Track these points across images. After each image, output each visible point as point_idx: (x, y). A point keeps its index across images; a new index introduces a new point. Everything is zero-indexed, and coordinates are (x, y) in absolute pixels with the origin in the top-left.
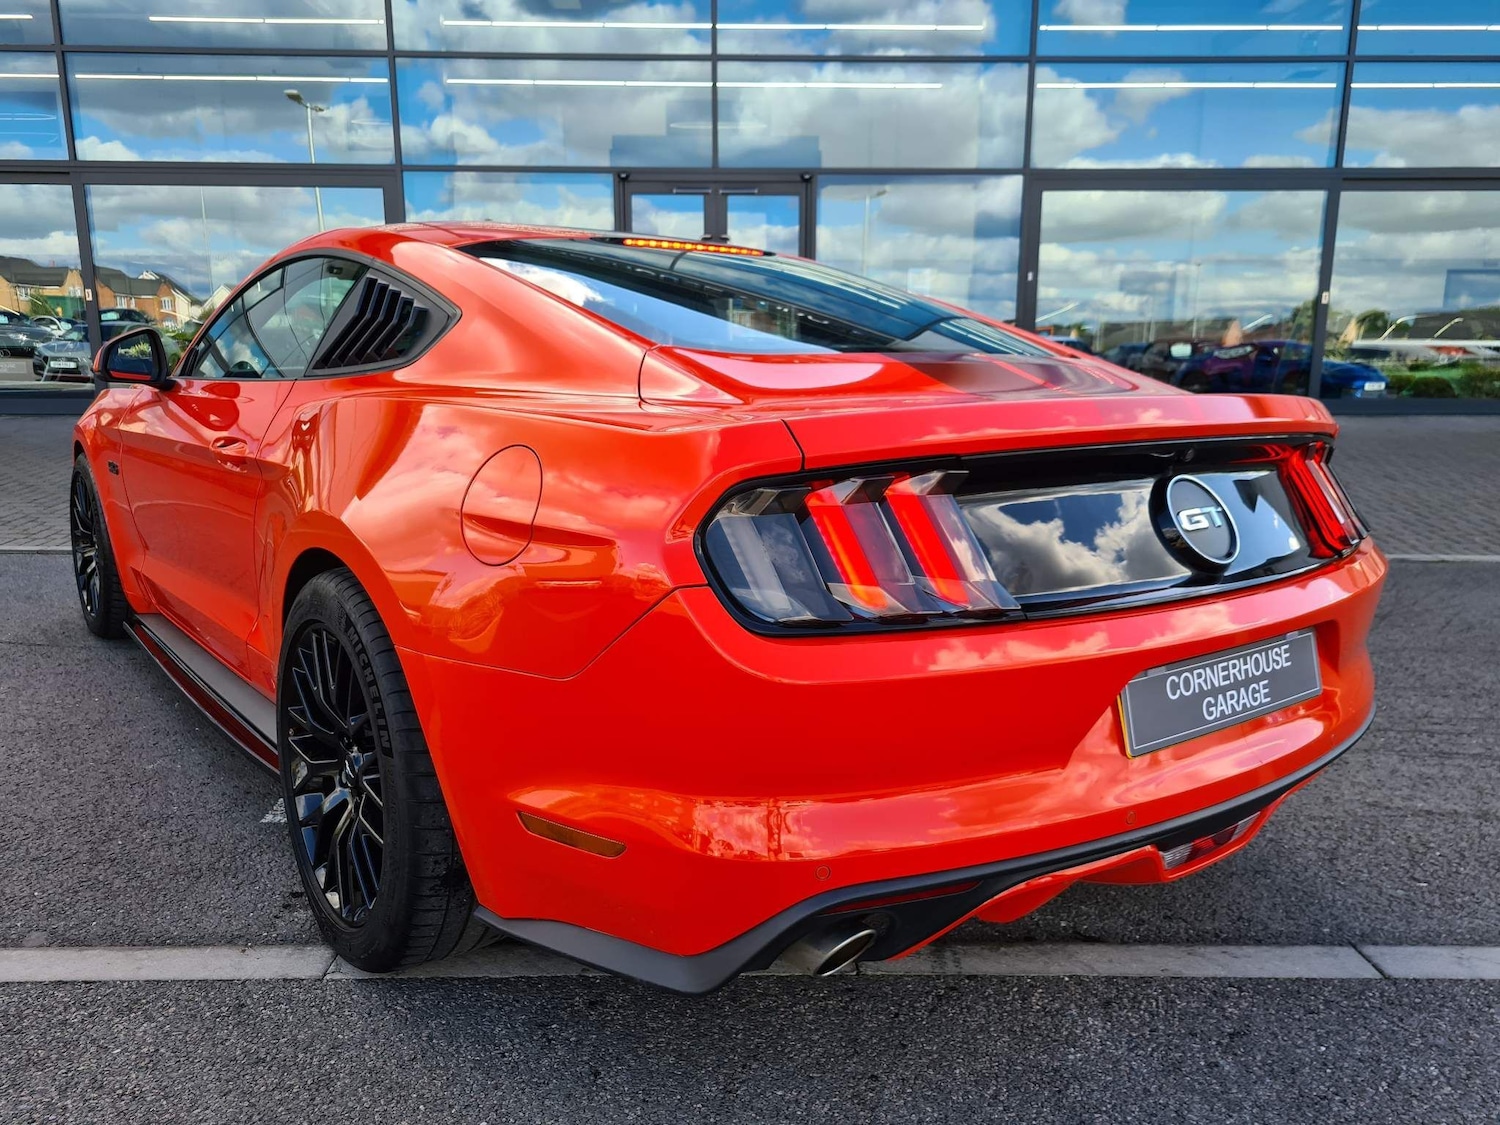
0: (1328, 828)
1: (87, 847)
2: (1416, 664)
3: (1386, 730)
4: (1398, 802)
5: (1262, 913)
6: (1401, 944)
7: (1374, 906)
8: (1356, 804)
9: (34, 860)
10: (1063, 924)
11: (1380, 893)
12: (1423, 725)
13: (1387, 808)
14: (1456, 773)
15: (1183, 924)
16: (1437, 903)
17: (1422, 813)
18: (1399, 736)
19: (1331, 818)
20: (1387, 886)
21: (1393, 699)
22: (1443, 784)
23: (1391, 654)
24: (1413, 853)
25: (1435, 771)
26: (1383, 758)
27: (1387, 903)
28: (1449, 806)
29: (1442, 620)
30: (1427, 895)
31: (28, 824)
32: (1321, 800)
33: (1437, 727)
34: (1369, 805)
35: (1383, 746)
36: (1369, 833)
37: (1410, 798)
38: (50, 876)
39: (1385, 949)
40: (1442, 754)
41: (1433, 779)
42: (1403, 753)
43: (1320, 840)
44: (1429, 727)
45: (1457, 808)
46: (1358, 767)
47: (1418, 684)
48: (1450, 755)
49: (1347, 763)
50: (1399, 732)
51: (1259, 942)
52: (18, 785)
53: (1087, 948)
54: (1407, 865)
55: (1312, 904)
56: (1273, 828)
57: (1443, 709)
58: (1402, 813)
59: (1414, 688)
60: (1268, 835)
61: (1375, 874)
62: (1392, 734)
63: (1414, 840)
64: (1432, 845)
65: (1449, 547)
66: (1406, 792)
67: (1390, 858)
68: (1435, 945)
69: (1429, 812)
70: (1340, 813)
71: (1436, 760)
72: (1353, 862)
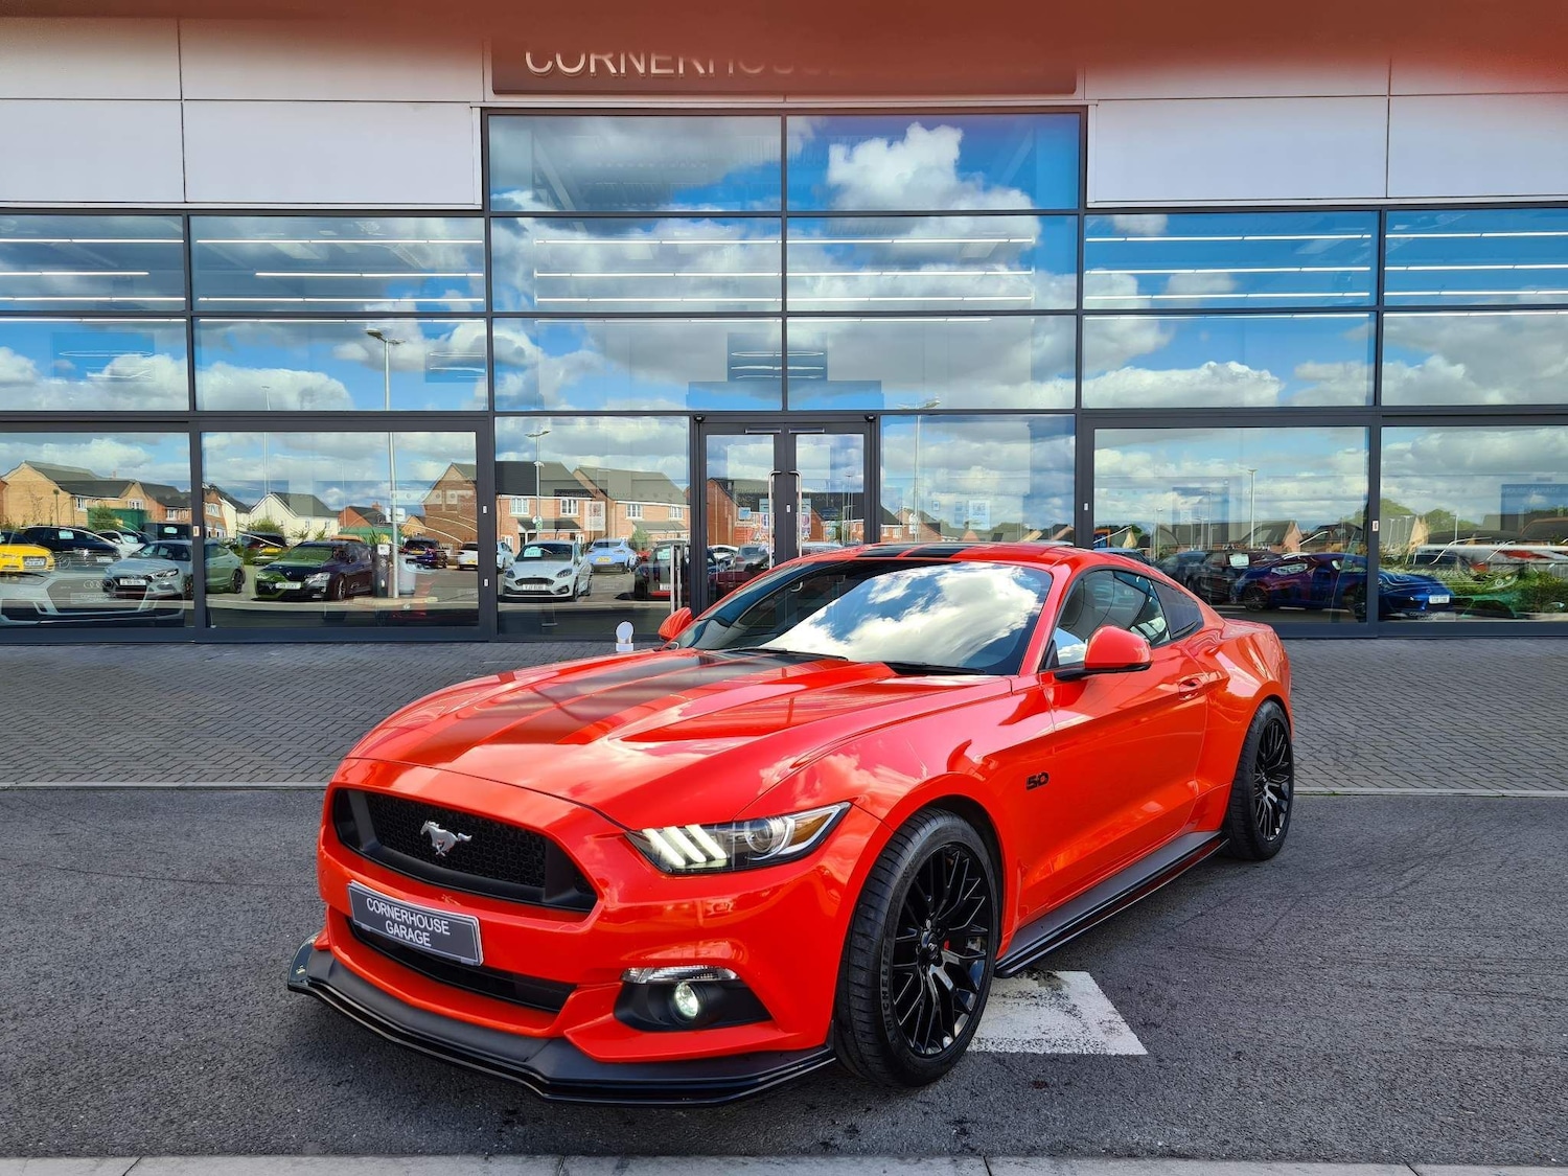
0: (1388, 1060)
2: (1471, 905)
3: (1441, 970)
4: (1451, 1038)
5: (1330, 1136)
6: (1449, 1163)
7: (1427, 1131)
8: (1413, 1039)
10: (1160, 1144)
11: (1433, 1119)
12: (1476, 964)
13: (1441, 1043)
14: (1504, 1011)
15: (1262, 1145)
16: (1482, 1129)
17: (1472, 1049)
18: (1453, 976)
19: (1391, 1052)
20: (1439, 1114)
21: (1448, 939)
22: (1492, 1021)
23: (1449, 894)
24: (1463, 1084)
25: (1485, 1009)
26: (1438, 997)
27: (1438, 1128)
28: (1496, 1043)
29: (1499, 859)
30: (1473, 1122)
32: (1382, 1036)
33: (1489, 967)
34: (1425, 1040)
35: (1438, 985)
36: (1424, 1065)
37: (1462, 1034)
39: (1431, 1167)
40: (1492, 993)
41: (1483, 1017)
42: (1457, 992)
43: (1381, 1072)
44: (1481, 967)
45: (1503, 1043)
46: (1415, 1005)
47: (1472, 925)
48: (1499, 994)
49: (1406, 1001)
50: (1453, 972)
51: (1327, 1160)
53: (1182, 1163)
54: (1457, 1096)
55: (1373, 1128)
56: (1339, 1060)
57: (1495, 950)
58: (1454, 1047)
59: (1468, 929)
60: (1335, 1067)
61: (1429, 1102)
62: (1447, 973)
63: (1463, 1073)
64: (1480, 1077)
65: (1510, 782)
66: (1458, 1028)
67: (1442, 1089)
68: (1478, 1165)
69: (1477, 1048)
70: (1398, 1047)
71: (1487, 999)
72: (1410, 1092)
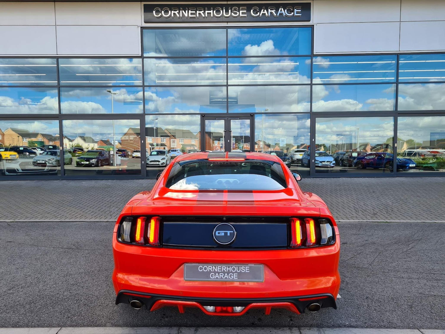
0: (409, 299)
1: (110, 302)
2: (429, 254)
3: (422, 273)
4: (427, 293)
5: (395, 321)
6: (430, 329)
7: (422, 319)
8: (416, 293)
9: (99, 306)
10: (347, 323)
11: (424, 316)
12: (432, 271)
13: (424, 294)
14: (441, 285)
15: (376, 324)
16: (438, 319)
17: (433, 296)
18: (426, 275)
19: (410, 297)
20: (425, 314)
21: (424, 264)
22: (438, 288)
23: (422, 251)
24: (431, 306)
25: (436, 284)
26: (422, 281)
27: (425, 319)
28: (440, 294)
29: (436, 241)
30: (435, 317)
31: (94, 297)
32: (407, 292)
33: (436, 272)
34: (419, 293)
35: (422, 277)
36: (420, 301)
37: (430, 292)
38: (105, 310)
39: (426, 330)
40: (437, 280)
41: (435, 286)
42: (427, 279)
43: (408, 303)
44: (434, 272)
45: (442, 294)
46: (416, 283)
47: (430, 260)
48: (439, 280)
49: (413, 282)
50: (426, 273)
51: (395, 328)
52: (87, 287)
53: (354, 329)
54: (430, 309)
55: (407, 319)
56: (396, 299)
57: (437, 267)
58: (428, 296)
59: (429, 261)
60: (395, 301)
61: (422, 311)
62: (424, 274)
63: (431, 303)
64: (436, 304)
65: (437, 218)
66: (429, 290)
67: (426, 307)
68: (438, 329)
69: (435, 295)
70: (412, 296)
71: (436, 281)
72: (417, 308)
